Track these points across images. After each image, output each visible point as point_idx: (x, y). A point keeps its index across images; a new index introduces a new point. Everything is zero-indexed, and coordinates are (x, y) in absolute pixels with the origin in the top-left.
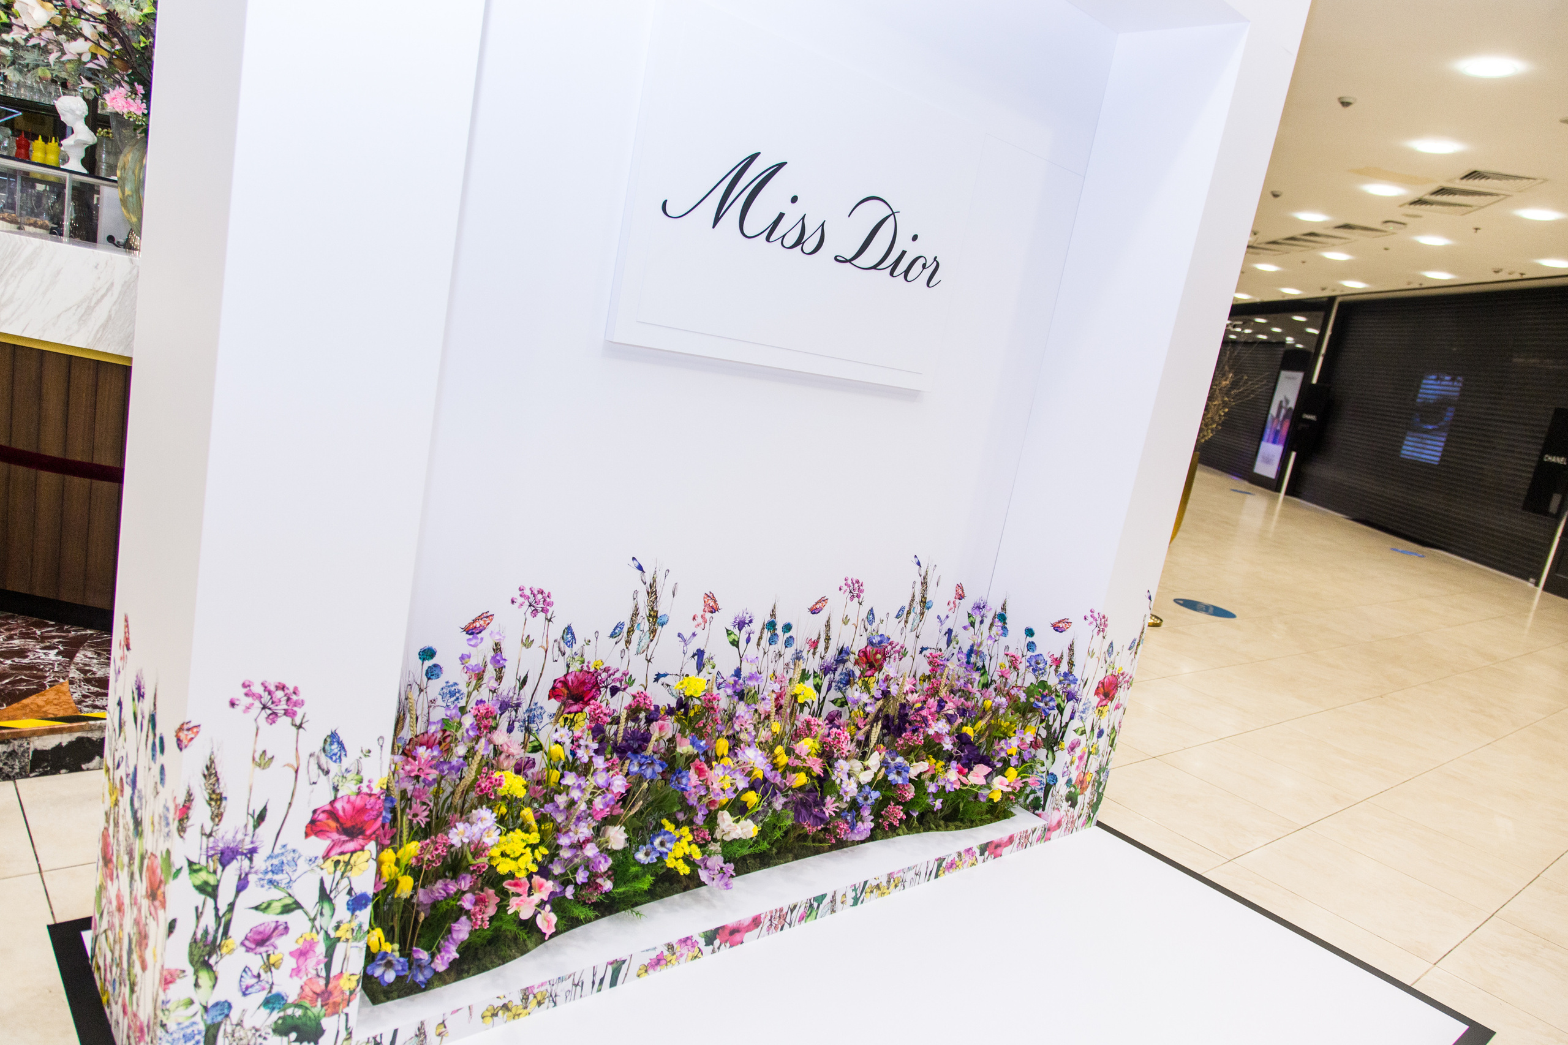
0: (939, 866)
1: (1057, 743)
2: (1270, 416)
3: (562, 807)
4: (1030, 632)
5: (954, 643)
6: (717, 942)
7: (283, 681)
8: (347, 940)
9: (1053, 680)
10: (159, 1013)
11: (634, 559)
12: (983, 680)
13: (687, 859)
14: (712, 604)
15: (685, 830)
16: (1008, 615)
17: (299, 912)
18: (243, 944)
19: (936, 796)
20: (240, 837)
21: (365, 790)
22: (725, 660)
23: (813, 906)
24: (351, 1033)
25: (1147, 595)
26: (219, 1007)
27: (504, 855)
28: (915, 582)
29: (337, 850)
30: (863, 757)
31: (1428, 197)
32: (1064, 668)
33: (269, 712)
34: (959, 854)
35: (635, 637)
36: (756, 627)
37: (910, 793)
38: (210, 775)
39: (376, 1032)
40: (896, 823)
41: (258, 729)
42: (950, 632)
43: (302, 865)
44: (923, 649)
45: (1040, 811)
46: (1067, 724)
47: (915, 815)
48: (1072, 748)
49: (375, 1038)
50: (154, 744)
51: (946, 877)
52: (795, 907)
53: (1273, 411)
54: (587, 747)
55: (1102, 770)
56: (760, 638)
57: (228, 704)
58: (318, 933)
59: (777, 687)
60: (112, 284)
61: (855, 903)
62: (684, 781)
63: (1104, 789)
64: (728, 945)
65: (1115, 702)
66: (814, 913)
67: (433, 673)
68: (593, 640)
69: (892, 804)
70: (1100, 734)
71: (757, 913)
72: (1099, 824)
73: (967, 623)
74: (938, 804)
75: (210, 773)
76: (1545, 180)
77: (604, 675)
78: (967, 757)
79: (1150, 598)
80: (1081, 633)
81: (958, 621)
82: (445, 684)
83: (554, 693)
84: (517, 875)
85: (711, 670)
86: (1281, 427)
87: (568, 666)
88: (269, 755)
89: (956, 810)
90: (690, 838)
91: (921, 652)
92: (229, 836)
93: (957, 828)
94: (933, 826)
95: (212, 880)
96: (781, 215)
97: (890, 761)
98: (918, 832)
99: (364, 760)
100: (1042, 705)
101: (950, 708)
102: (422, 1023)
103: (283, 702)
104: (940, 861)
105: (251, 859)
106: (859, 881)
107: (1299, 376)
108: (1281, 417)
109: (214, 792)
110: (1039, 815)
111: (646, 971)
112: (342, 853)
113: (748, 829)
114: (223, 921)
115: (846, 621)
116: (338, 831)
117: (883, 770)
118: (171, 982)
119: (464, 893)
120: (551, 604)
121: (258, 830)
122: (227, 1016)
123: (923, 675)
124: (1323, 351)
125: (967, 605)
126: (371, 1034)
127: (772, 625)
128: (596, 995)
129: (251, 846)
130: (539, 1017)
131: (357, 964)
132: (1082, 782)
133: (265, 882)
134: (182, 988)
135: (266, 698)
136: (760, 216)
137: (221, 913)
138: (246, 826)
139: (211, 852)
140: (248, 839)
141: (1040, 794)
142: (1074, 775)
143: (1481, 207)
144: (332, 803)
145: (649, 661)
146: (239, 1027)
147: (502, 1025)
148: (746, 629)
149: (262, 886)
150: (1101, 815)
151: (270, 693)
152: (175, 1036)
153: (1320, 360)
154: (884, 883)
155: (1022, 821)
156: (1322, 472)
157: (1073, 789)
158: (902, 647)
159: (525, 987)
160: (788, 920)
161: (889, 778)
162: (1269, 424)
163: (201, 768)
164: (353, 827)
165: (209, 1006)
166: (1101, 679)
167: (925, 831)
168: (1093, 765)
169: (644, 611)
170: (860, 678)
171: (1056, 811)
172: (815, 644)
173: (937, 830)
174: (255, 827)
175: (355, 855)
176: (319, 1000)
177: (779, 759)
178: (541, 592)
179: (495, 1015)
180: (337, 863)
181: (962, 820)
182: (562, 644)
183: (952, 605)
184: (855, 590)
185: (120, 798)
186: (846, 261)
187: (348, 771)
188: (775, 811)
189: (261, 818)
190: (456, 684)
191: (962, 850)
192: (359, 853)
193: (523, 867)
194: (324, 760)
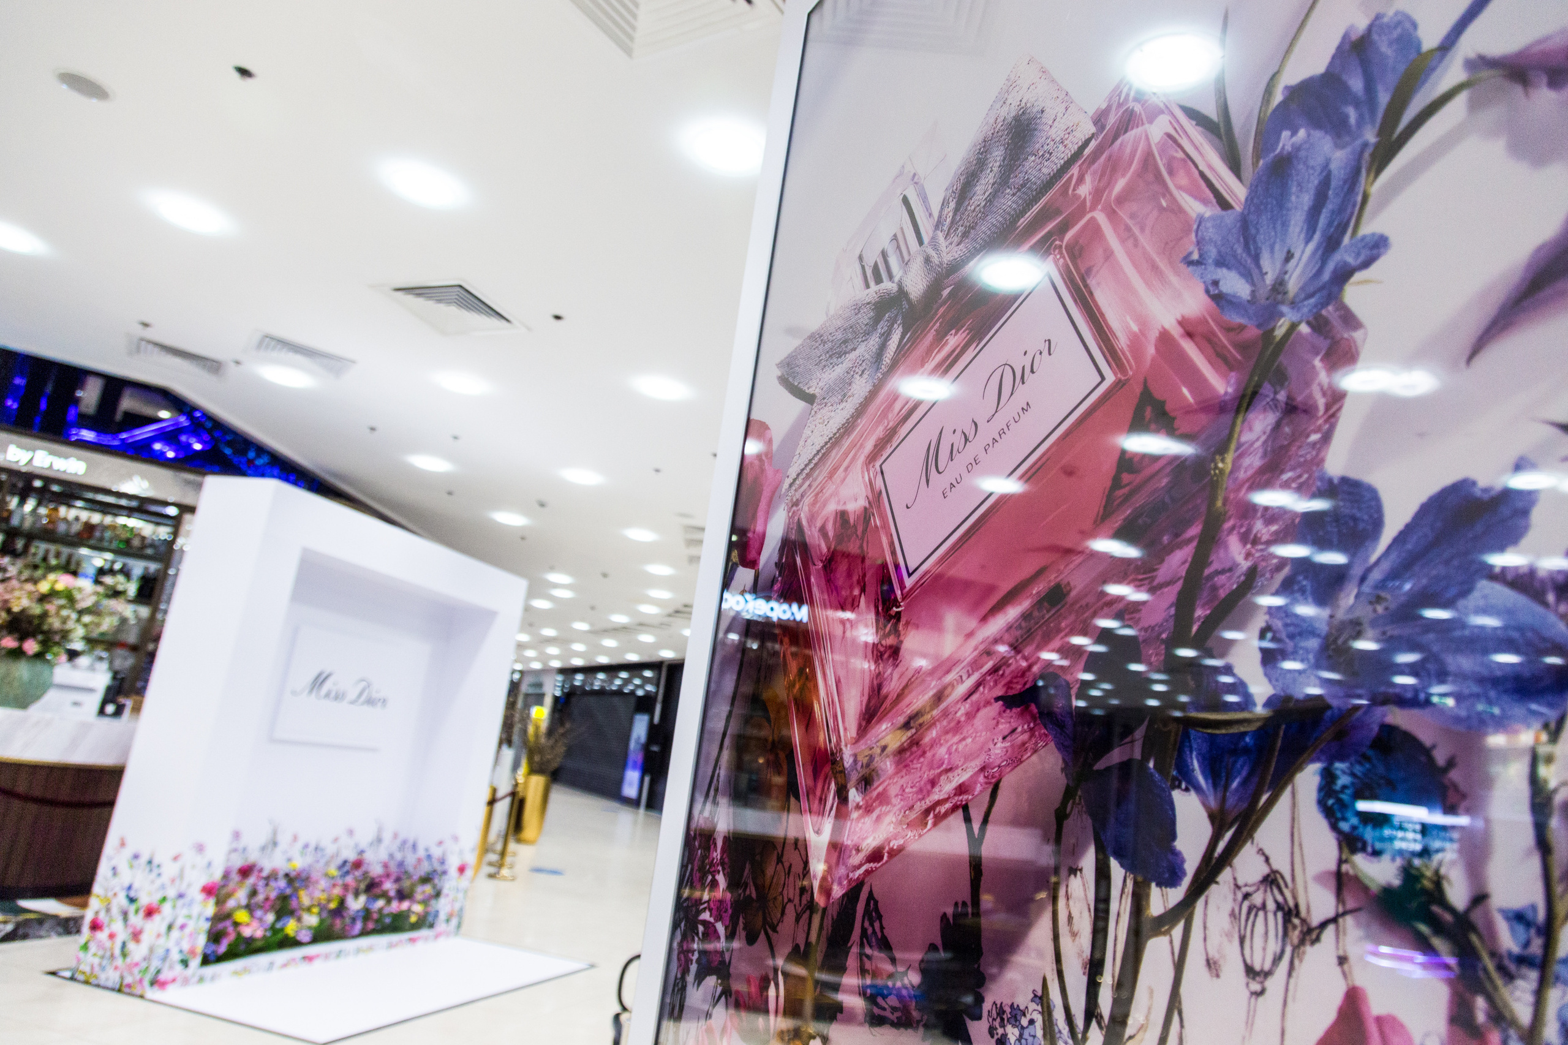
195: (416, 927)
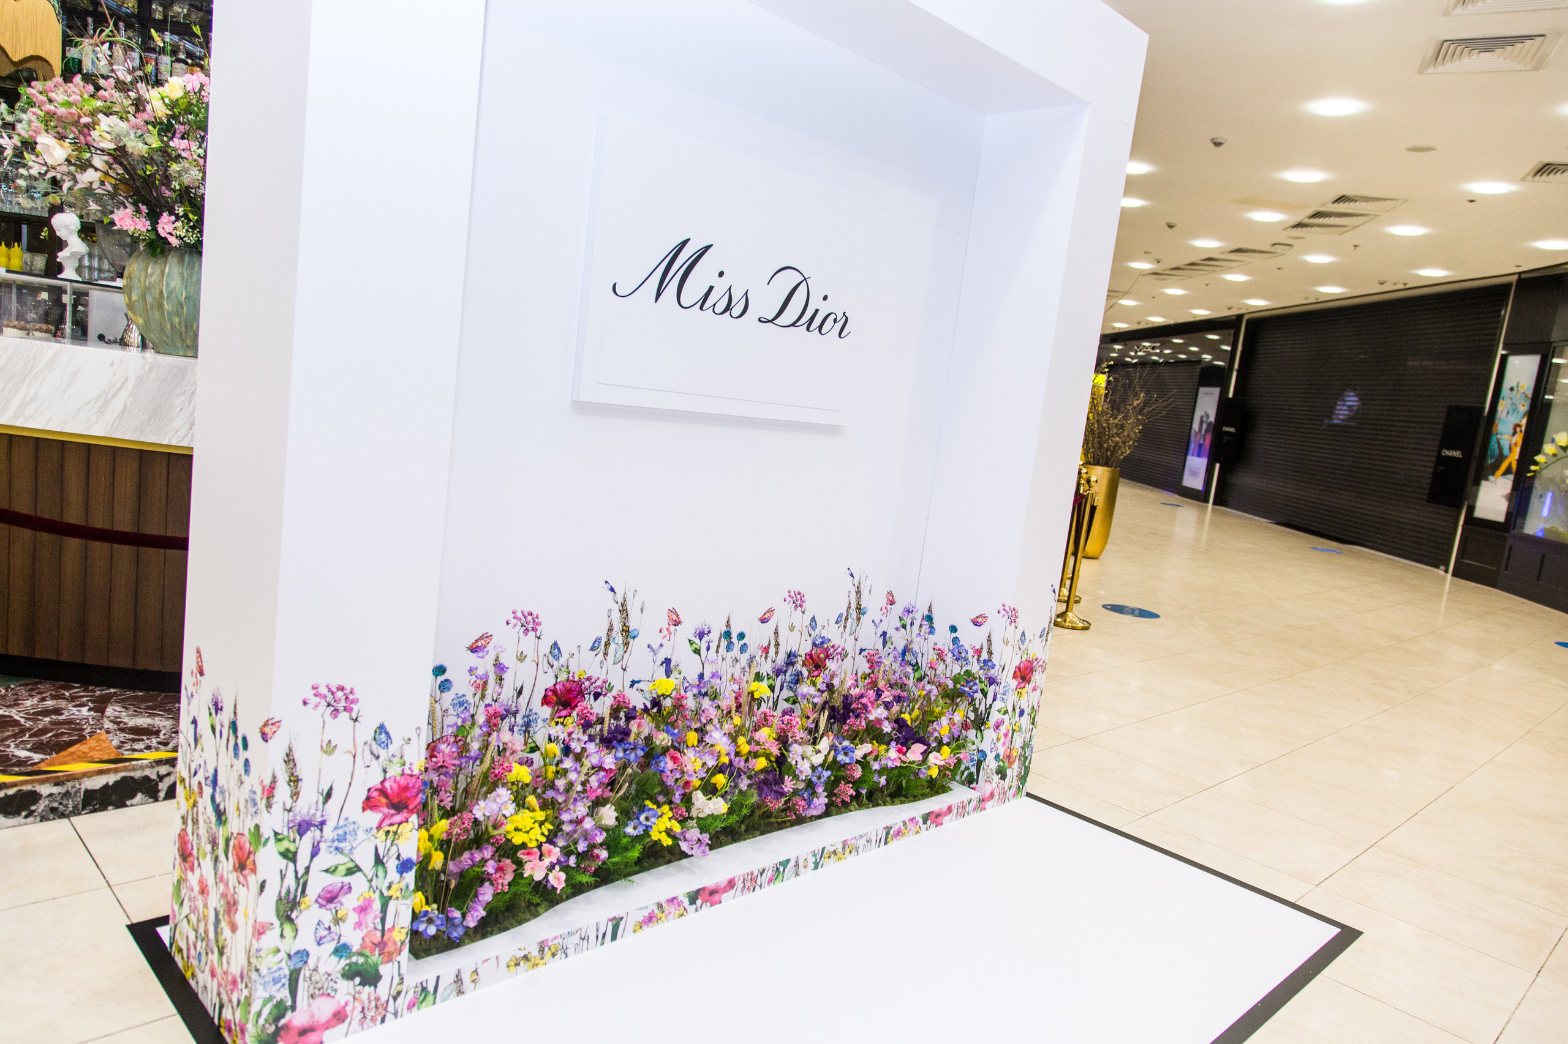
0: (888, 834)
1: (983, 723)
2: (1193, 431)
3: (561, 790)
4: (953, 629)
5: (889, 644)
6: (699, 902)
7: (342, 684)
8: (397, 898)
9: (975, 668)
10: (253, 960)
11: (606, 582)
12: (917, 675)
13: (669, 832)
14: (675, 618)
15: (666, 808)
16: (934, 616)
17: (359, 874)
18: (317, 901)
19: (880, 773)
20: (312, 811)
21: (407, 771)
22: (689, 667)
23: (780, 870)
24: (402, 979)
25: (1052, 589)
26: (299, 955)
27: (517, 829)
28: (850, 592)
29: (387, 822)
30: (814, 742)
31: (1306, 221)
32: (985, 656)
33: (332, 709)
34: (905, 823)
35: (612, 649)
36: (714, 636)
37: (858, 772)
38: (289, 761)
39: (422, 978)
40: (848, 799)
41: (324, 723)
42: (884, 634)
43: (361, 834)
44: (862, 650)
45: (974, 785)
46: (991, 705)
47: (864, 792)
48: (997, 727)
49: (421, 983)
50: (236, 745)
51: (894, 844)
52: (764, 870)
53: (1196, 426)
54: (579, 739)
55: (1025, 746)
56: (718, 646)
57: (302, 703)
58: (374, 892)
59: (736, 687)
60: (127, 379)
61: (816, 867)
62: (662, 764)
63: (1030, 763)
64: (708, 904)
65: (1032, 685)
66: (780, 876)
67: (445, 686)
68: (576, 653)
69: (843, 783)
70: (1022, 713)
71: (732, 876)
72: (1028, 795)
73: (898, 624)
74: (883, 780)
75: (290, 759)
76: (1406, 201)
77: (587, 683)
78: (904, 737)
79: (1054, 591)
80: (996, 625)
81: (890, 624)
82: (454, 696)
83: (546, 701)
84: (530, 845)
85: (678, 676)
86: (1204, 439)
87: (556, 677)
88: (333, 744)
89: (900, 787)
90: (670, 814)
91: (860, 653)
92: (304, 811)
93: (902, 802)
94: (880, 802)
95: (292, 848)
96: (711, 288)
97: (838, 744)
98: (868, 808)
99: (406, 747)
100: (967, 689)
101: (887, 696)
102: (459, 971)
103: (343, 700)
104: (888, 829)
105: (321, 830)
106: (818, 847)
107: (1216, 391)
108: (1203, 433)
109: (292, 774)
110: (973, 789)
111: (641, 927)
112: (391, 825)
113: (718, 806)
114: (301, 881)
115: (792, 628)
116: (388, 806)
117: (833, 752)
118: (262, 933)
119: (488, 860)
120: (539, 624)
121: (326, 806)
122: (306, 962)
123: (864, 674)
124: (1236, 366)
125: (898, 609)
126: (419, 980)
127: (727, 635)
128: (600, 948)
129: (321, 819)
130: (553, 966)
131: (405, 920)
132: (1009, 757)
133: (333, 849)
134: (271, 939)
135: (330, 697)
136: (694, 290)
137: (299, 875)
138: (317, 803)
139: (291, 825)
140: (319, 813)
141: (973, 770)
142: (1001, 751)
143: (1355, 227)
144: (382, 782)
145: (625, 670)
146: (315, 973)
147: (524, 973)
148: (706, 638)
149: (331, 852)
150: (1029, 787)
151: (333, 693)
152: (267, 979)
153: (1235, 374)
154: (840, 850)
155: (958, 794)
156: (1246, 480)
157: (1001, 764)
158: (843, 649)
159: (541, 940)
160: (758, 882)
161: (838, 759)
162: (1193, 439)
163: (282, 755)
164: (399, 802)
165: (292, 954)
166: (1017, 664)
167: (873, 806)
168: (1018, 742)
169: (617, 627)
170: (808, 678)
171: (988, 783)
172: (766, 650)
173: (885, 804)
174: (325, 803)
175: (401, 826)
176: (377, 949)
177: (741, 748)
178: (531, 614)
179: (517, 964)
180: (388, 832)
181: (906, 796)
182: (551, 658)
183: (884, 610)
184: (798, 601)
185: (199, 800)
186: (769, 321)
187: (393, 756)
188: (741, 791)
189: (328, 796)
190: (464, 695)
191: (907, 820)
192: (404, 824)
193: (534, 838)
194: (375, 747)
195: (935, 787)
